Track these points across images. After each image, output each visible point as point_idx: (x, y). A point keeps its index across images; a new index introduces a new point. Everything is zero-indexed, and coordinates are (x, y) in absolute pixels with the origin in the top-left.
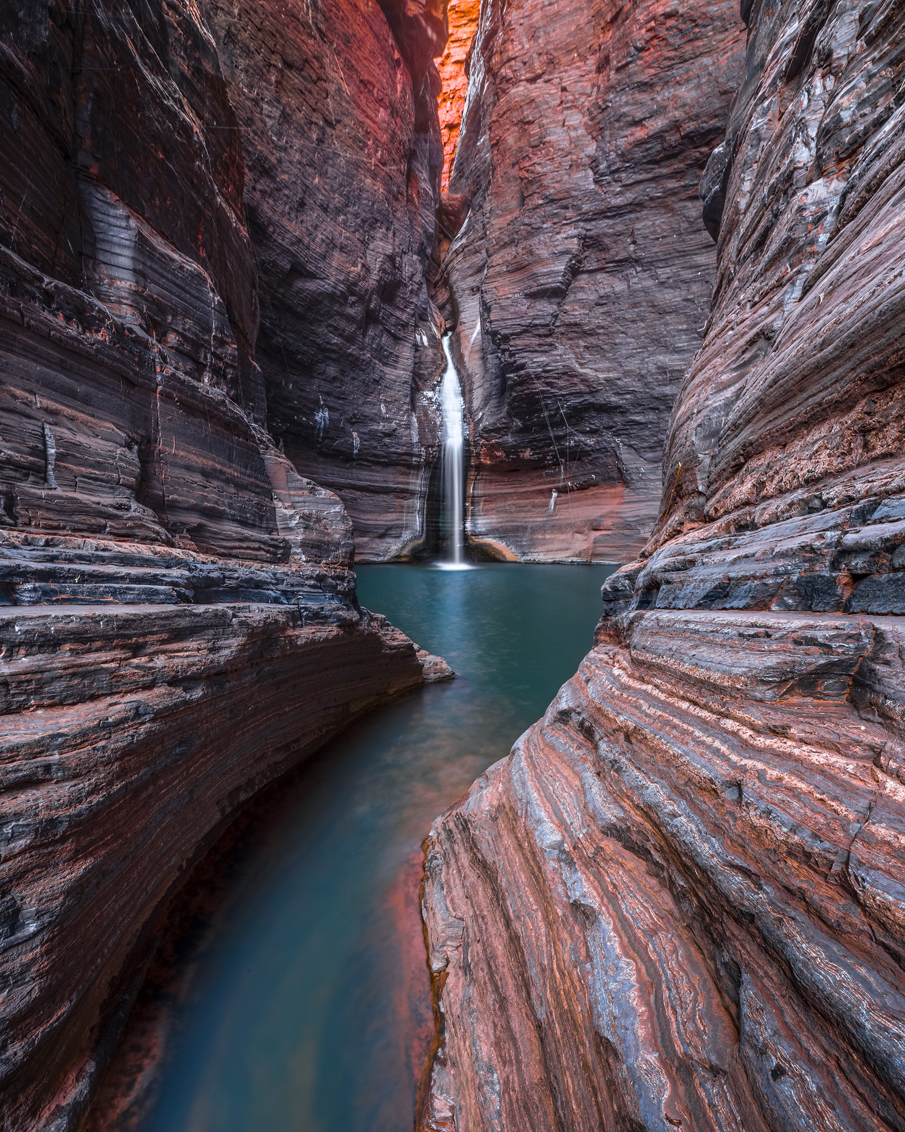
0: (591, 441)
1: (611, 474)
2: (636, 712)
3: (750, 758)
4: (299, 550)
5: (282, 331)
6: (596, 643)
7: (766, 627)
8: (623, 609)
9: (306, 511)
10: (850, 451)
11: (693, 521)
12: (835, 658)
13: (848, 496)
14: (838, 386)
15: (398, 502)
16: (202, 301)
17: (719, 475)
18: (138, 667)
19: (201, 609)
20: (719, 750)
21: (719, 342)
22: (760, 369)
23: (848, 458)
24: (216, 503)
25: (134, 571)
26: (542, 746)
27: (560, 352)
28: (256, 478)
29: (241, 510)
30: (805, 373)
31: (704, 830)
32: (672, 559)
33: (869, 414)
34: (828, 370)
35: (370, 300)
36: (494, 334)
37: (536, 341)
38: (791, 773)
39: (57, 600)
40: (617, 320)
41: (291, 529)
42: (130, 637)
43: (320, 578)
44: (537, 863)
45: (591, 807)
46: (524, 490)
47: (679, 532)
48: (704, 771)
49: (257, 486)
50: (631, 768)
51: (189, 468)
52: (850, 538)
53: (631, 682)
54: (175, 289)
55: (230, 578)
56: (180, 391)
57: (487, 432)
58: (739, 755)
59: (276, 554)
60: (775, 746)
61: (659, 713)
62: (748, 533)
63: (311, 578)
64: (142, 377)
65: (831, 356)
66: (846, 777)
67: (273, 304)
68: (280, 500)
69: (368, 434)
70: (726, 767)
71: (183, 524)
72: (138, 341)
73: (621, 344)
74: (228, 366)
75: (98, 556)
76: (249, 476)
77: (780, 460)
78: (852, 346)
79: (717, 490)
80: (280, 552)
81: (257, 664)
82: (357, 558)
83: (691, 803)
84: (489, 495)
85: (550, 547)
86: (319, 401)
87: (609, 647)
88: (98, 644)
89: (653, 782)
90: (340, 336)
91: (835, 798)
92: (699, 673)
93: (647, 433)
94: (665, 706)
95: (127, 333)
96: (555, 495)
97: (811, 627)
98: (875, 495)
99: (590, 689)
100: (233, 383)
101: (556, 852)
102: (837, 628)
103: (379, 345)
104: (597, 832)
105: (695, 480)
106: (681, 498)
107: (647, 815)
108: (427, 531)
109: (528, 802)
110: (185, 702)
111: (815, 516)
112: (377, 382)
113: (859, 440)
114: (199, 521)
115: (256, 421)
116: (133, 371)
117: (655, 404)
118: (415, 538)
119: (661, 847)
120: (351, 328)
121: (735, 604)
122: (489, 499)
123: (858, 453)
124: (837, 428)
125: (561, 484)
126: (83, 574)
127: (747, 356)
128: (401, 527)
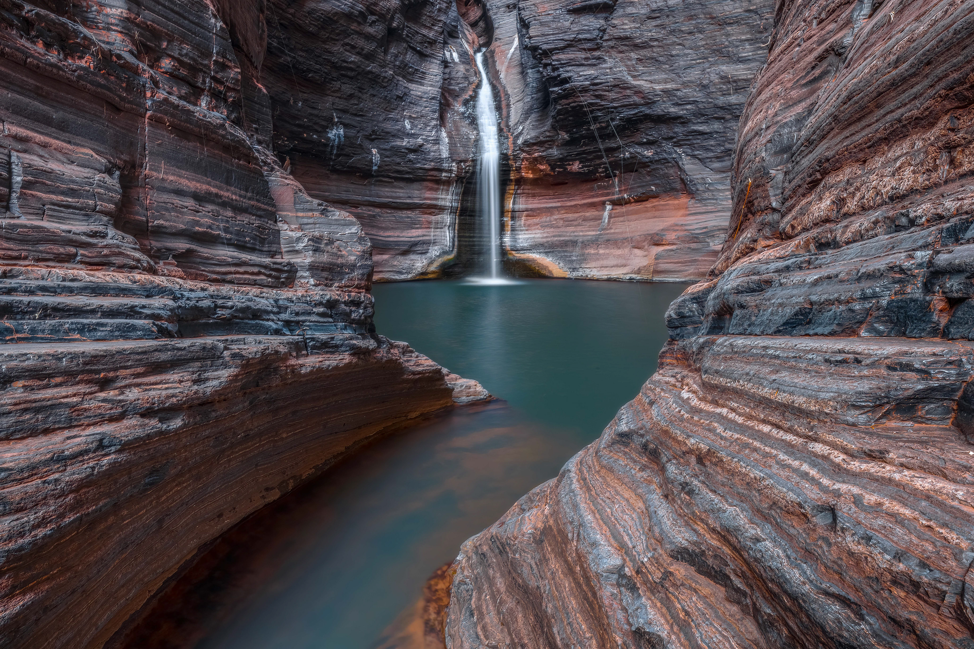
0: (649, 153)
1: (674, 185)
2: (711, 435)
3: (844, 482)
4: (307, 274)
5: (291, 50)
6: (662, 365)
7: (854, 353)
8: (690, 335)
9: (317, 234)
10: (936, 168)
11: (767, 238)
12: (936, 384)
13: (938, 214)
14: (917, 102)
15: (424, 218)
16: (203, 27)
17: (794, 191)
18: (104, 400)
19: (186, 343)
20: (807, 474)
21: (786, 58)
22: (832, 84)
23: (934, 175)
24: (210, 227)
25: (107, 302)
26: (597, 468)
27: (608, 65)
28: (258, 201)
29: (238, 233)
30: (881, 89)
31: (793, 556)
32: (746, 279)
33: (952, 130)
34: (904, 87)
35: (392, 18)
36: (534, 49)
37: (581, 55)
38: (893, 498)
39: (12, 340)
40: (672, 32)
41: (297, 252)
42: (98, 372)
43: (331, 304)
44: (592, 589)
45: (657, 530)
46: (573, 203)
47: (753, 250)
48: (791, 494)
49: (259, 209)
50: (705, 490)
51: (179, 193)
52: (943, 259)
53: (703, 406)
54: (171, 15)
55: (223, 307)
56: (173, 115)
57: (528, 146)
58: (832, 479)
59: (278, 278)
60: (872, 470)
61: (736, 436)
62: (830, 252)
63: (320, 304)
64: (129, 102)
65: (906, 74)
66: (955, 503)
67: (281, 24)
68: (286, 222)
69: (390, 150)
70: (816, 490)
71: (169, 250)
72: (127, 67)
73: (678, 55)
74: (229, 89)
75: (65, 287)
76: (249, 199)
77: (860, 176)
78: (929, 63)
79: (793, 206)
80: (284, 275)
81: (251, 393)
82: (375, 277)
83: (778, 526)
84: (531, 210)
85: (605, 263)
86: (332, 118)
87: (676, 370)
88: (58, 380)
89: (731, 505)
90: (358, 54)
91: (945, 525)
92: (782, 397)
93: (712, 143)
94: (742, 429)
95: (114, 59)
96: (609, 207)
97: (906, 353)
98: (967, 213)
99: (654, 411)
100: (235, 106)
101: (615, 576)
102: (934, 354)
103: (402, 62)
104: (665, 556)
105: (767, 197)
106: (753, 214)
107: (724, 539)
108: (459, 246)
109: (580, 525)
110: (161, 433)
111: (903, 235)
112: (400, 98)
113: (945, 156)
114: (188, 246)
115: (260, 142)
116: (120, 96)
117: (720, 114)
118: (445, 253)
119: (743, 572)
120: (370, 47)
121: (819, 330)
122: (532, 213)
123: (944, 170)
124: (919, 144)
125: (616, 197)
126: (45, 307)
127: (817, 72)
128: (428, 243)
